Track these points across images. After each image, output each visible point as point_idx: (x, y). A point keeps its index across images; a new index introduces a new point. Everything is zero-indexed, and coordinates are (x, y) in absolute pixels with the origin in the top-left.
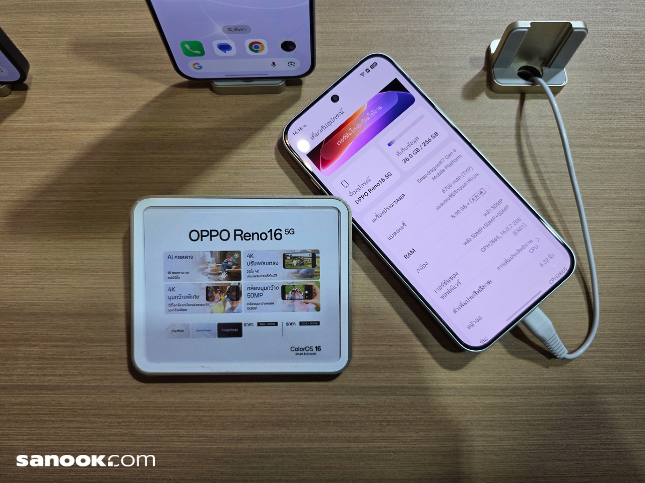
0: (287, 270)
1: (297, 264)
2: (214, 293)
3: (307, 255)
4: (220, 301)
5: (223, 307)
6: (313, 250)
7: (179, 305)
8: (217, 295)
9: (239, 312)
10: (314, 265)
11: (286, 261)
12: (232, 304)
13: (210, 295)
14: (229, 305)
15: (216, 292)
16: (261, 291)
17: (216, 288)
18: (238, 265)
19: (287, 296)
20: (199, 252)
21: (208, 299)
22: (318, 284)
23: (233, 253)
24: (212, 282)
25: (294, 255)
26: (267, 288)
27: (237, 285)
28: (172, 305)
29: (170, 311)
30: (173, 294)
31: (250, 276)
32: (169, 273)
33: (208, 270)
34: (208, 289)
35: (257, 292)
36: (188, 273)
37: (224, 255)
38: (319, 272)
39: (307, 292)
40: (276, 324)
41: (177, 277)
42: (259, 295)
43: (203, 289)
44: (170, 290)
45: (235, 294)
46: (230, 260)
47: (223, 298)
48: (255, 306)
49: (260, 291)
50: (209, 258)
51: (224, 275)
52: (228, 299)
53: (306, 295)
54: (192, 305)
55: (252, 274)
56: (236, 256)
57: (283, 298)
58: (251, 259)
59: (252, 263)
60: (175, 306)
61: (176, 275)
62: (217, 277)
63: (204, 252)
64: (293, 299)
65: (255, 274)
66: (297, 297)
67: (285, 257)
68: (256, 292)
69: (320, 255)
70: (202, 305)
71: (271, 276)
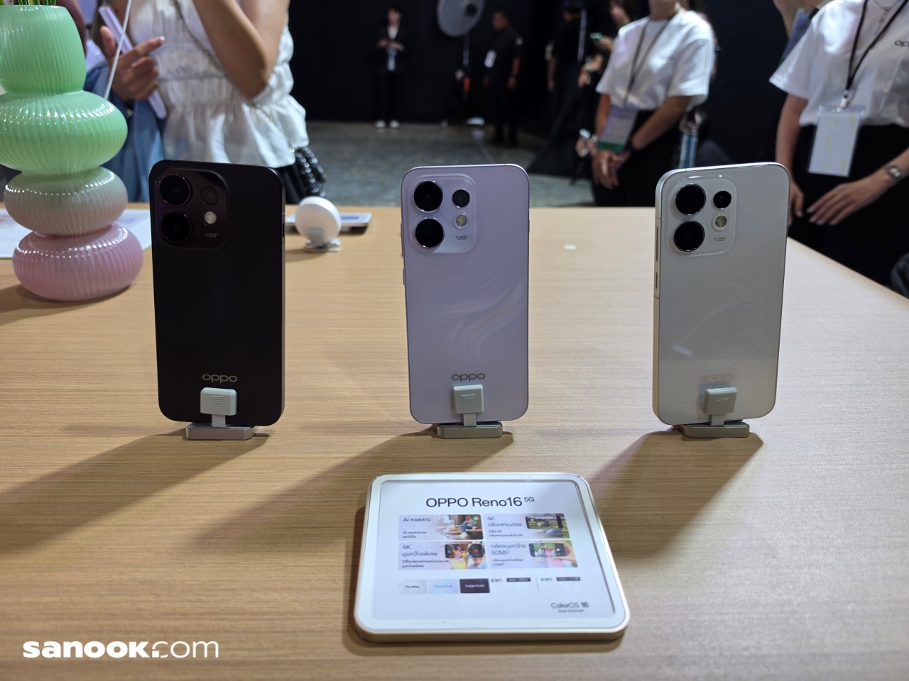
0: (532, 531)
1: (542, 526)
2: (454, 551)
3: (552, 518)
4: (461, 557)
5: (465, 563)
6: (556, 514)
7: (414, 562)
8: (457, 553)
9: (484, 567)
10: (561, 526)
11: (529, 522)
12: (475, 560)
13: (449, 552)
14: (471, 561)
15: (456, 549)
16: (507, 549)
17: (456, 546)
18: (479, 525)
19: (536, 553)
20: (437, 516)
21: (448, 556)
22: (569, 542)
23: (472, 516)
24: (451, 541)
25: (537, 518)
26: (513, 546)
27: (479, 543)
28: (407, 561)
29: (404, 567)
30: (408, 551)
31: (493, 535)
32: (404, 533)
33: (447, 531)
34: (447, 547)
35: (502, 549)
36: (425, 533)
37: (462, 518)
38: (567, 532)
39: (558, 550)
40: (529, 580)
41: (412, 536)
42: (505, 552)
43: (442, 547)
44: (404, 547)
45: (478, 552)
46: (470, 523)
47: (464, 554)
48: (501, 562)
49: (505, 549)
50: (447, 520)
51: (464, 535)
52: (470, 556)
53: (557, 552)
54: (429, 562)
55: (495, 534)
56: (476, 518)
57: (533, 555)
58: (492, 522)
59: (493, 525)
60: (409, 562)
61: (410, 535)
62: (456, 536)
63: (442, 516)
64: (544, 556)
65: (498, 534)
66: (548, 554)
67: (528, 519)
68: (500, 550)
69: (565, 517)
70: (440, 561)
71: (515, 535)
